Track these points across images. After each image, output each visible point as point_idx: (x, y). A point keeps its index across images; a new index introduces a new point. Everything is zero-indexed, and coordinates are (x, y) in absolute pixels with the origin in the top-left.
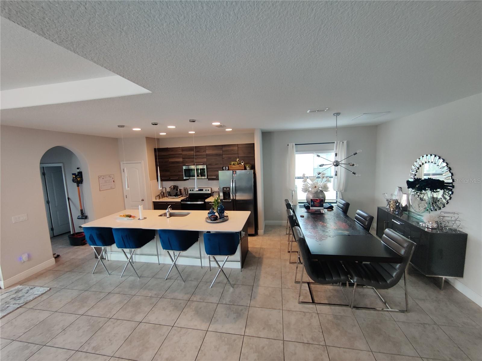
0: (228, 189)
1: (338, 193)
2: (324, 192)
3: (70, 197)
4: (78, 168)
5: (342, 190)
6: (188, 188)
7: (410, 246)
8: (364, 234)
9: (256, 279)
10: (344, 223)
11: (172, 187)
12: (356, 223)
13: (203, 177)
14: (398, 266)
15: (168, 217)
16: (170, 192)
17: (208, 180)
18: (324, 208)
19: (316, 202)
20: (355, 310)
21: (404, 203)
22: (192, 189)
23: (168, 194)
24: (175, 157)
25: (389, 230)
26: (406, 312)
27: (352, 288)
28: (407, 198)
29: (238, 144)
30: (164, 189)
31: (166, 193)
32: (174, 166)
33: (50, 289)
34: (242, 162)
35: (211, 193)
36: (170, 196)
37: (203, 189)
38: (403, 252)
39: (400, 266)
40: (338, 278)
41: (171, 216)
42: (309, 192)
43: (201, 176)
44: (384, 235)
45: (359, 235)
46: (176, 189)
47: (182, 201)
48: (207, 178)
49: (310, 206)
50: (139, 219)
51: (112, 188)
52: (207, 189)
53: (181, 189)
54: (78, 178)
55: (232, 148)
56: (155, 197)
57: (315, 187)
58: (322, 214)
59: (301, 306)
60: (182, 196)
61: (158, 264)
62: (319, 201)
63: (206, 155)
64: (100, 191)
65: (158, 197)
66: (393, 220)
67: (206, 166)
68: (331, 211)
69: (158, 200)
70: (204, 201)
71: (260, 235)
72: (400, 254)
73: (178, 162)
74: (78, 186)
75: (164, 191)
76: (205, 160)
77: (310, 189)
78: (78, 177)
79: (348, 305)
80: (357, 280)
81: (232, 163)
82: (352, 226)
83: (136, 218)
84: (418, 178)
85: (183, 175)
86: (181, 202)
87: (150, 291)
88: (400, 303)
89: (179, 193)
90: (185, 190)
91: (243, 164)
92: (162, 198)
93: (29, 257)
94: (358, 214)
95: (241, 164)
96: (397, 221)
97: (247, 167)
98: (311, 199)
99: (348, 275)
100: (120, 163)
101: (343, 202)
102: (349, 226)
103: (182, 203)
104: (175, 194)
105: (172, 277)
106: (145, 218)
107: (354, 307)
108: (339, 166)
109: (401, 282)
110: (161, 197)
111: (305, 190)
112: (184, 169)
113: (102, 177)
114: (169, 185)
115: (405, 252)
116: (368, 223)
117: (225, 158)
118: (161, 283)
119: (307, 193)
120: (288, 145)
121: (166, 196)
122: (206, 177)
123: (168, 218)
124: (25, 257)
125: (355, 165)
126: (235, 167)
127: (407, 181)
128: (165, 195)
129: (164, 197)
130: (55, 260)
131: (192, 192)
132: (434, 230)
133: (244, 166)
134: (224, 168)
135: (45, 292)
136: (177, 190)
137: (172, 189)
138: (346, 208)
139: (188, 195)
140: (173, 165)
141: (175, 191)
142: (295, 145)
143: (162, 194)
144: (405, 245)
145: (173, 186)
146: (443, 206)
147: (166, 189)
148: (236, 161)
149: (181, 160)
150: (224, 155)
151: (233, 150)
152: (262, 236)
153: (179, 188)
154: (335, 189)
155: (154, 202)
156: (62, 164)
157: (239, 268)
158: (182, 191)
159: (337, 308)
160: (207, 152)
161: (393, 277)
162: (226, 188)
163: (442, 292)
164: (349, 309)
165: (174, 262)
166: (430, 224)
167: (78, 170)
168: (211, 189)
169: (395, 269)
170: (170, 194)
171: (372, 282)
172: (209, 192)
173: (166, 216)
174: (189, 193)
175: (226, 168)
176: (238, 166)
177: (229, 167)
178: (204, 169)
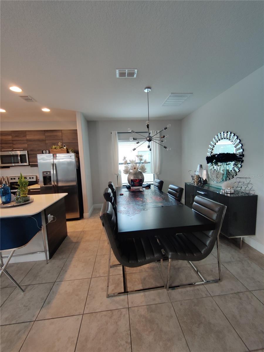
0: (49, 173)
1: (155, 175)
2: (143, 173)
5: (158, 173)
6: (9, 176)
7: (221, 210)
8: (177, 205)
9: (63, 270)
10: (158, 197)
12: (168, 196)
13: (25, 164)
14: (211, 233)
17: (31, 167)
18: (143, 188)
19: (135, 182)
20: (171, 291)
21: (204, 177)
22: (13, 178)
25: (199, 197)
26: (219, 281)
27: (167, 262)
28: (206, 173)
29: (61, 130)
34: (65, 146)
37: (26, 177)
38: (215, 216)
39: (213, 233)
40: (152, 257)
42: (129, 173)
43: (21, 163)
44: (194, 203)
45: (171, 205)
48: (29, 165)
49: (131, 186)
55: (55, 134)
57: (135, 168)
58: (141, 192)
59: (109, 300)
62: (138, 180)
63: (27, 140)
66: (198, 191)
67: (27, 151)
68: (149, 189)
71: (85, 218)
72: (212, 219)
76: (26, 145)
77: (131, 171)
79: (163, 287)
80: (172, 255)
81: (54, 147)
82: (166, 199)
84: (215, 154)
88: (212, 271)
91: (65, 148)
94: (170, 188)
95: (63, 148)
96: (201, 192)
97: (70, 150)
98: (131, 180)
99: (162, 250)
101: (159, 181)
102: (163, 199)
107: (169, 288)
108: (152, 141)
109: (214, 250)
111: (126, 172)
112: (1, 156)
115: (217, 217)
116: (179, 194)
117: (49, 144)
119: (128, 175)
120: (111, 133)
122: (27, 164)
125: (166, 136)
126: (56, 150)
127: (206, 157)
131: (13, 181)
132: (232, 195)
133: (66, 150)
134: (44, 152)
138: (161, 186)
139: (9, 184)
142: (118, 133)
144: (217, 209)
146: (236, 174)
148: (58, 146)
150: (47, 140)
151: (56, 136)
152: (88, 218)
154: (153, 172)
157: (44, 260)
159: (152, 292)
160: (28, 137)
161: (206, 246)
162: (47, 172)
163: (241, 251)
164: (164, 291)
166: (229, 190)
169: (208, 237)
171: (187, 255)
172: (34, 180)
174: (11, 182)
175: (46, 152)
176: (60, 150)
177: (50, 151)
178: (25, 155)
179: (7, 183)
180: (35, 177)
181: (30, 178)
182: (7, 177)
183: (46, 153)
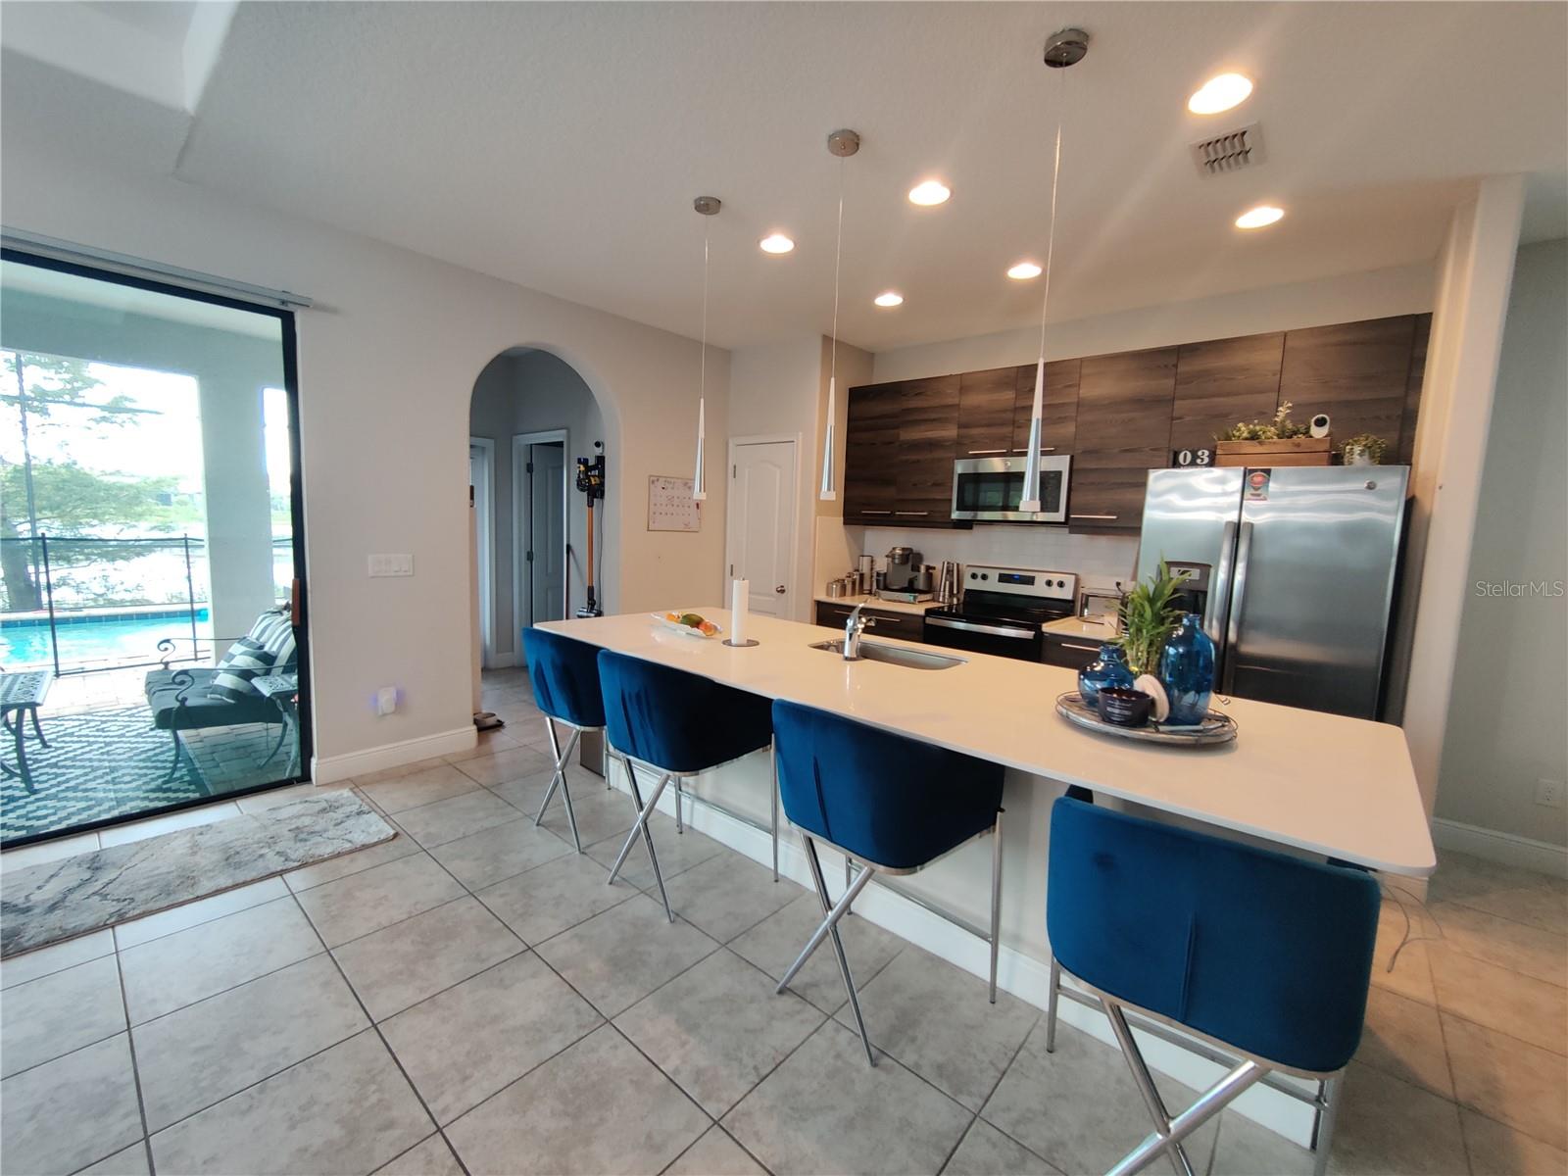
0: (1196, 572)
3: (572, 544)
4: (598, 444)
6: (964, 563)
11: (898, 551)
13: (1046, 517)
15: (847, 654)
16: (885, 574)
17: (1070, 533)
22: (980, 572)
23: (878, 581)
24: (926, 421)
29: (1283, 334)
30: (866, 561)
31: (872, 577)
32: (918, 461)
33: (396, 835)
34: (1320, 423)
35: (1072, 602)
36: (886, 588)
37: (1033, 578)
41: (866, 658)
46: (910, 564)
47: (929, 612)
48: (1067, 521)
50: (728, 643)
51: (687, 530)
52: (1055, 578)
53: (931, 565)
54: (594, 476)
55: (1239, 359)
56: (828, 584)
60: (933, 600)
61: (772, 876)
63: (1078, 405)
64: (648, 530)
65: (839, 585)
67: (1068, 457)
69: (835, 599)
70: (1037, 629)
73: (933, 445)
74: (590, 505)
75: (866, 569)
76: (1070, 429)
78: (593, 473)
81: (1244, 429)
83: (717, 636)
85: (950, 500)
86: (924, 618)
87: (684, 1037)
89: (921, 584)
90: (948, 571)
92: (853, 594)
93: (401, 703)
95: (1307, 433)
97: (1357, 447)
100: (727, 444)
103: (929, 620)
104: (906, 585)
105: (815, 985)
106: (752, 643)
110: (849, 587)
112: (960, 475)
113: (661, 484)
114: (883, 544)
117: (1187, 419)
118: (752, 1000)
121: (870, 593)
122: (1060, 516)
123: (847, 659)
124: (386, 699)
126: (1260, 449)
128: (866, 586)
129: (862, 592)
130: (479, 735)
131: (978, 585)
133: (1325, 446)
135: (376, 840)
136: (916, 569)
137: (897, 561)
139: (962, 597)
140: (914, 457)
141: (908, 573)
143: (856, 577)
145: (903, 549)
147: (872, 561)
148: (1274, 422)
149: (950, 432)
150: (1183, 398)
151: (1243, 370)
153: (926, 563)
155: (819, 604)
156: (564, 432)
158: (937, 573)
160: (1087, 391)
165: (831, 914)
167: (598, 451)
168: (1077, 582)
170: (884, 584)
172: (1066, 594)
173: (843, 653)
174: (967, 590)
175: (1195, 456)
176: (1284, 445)
177: (1218, 452)
178: (1059, 474)
179: (955, 592)
180: (1069, 581)
181: (1049, 583)
182: (958, 565)
183: (1193, 464)
